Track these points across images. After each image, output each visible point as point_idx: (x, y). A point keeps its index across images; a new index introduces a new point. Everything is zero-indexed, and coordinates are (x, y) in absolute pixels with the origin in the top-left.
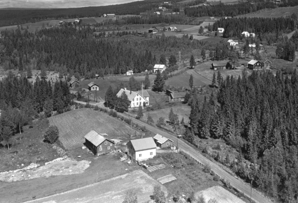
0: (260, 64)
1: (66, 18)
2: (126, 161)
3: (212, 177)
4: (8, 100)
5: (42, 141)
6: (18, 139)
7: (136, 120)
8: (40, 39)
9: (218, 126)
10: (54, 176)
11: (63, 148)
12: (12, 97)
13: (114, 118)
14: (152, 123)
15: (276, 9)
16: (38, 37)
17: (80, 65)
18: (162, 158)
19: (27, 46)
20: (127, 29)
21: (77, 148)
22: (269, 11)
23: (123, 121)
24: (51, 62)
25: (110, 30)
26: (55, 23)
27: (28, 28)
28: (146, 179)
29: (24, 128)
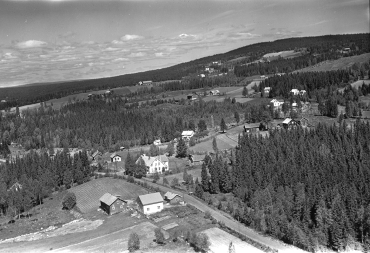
0: (295, 123)
1: (96, 90)
2: (136, 216)
3: (211, 222)
4: (29, 175)
5: (61, 209)
6: (39, 209)
7: (153, 183)
8: (65, 115)
9: (226, 180)
10: (70, 234)
11: (79, 212)
12: (33, 172)
13: (132, 184)
14: (167, 185)
15: (339, 60)
16: (62, 113)
17: (104, 138)
18: (169, 211)
19: (50, 124)
20: (163, 96)
21: (93, 211)
22: (330, 64)
23: (140, 185)
24: (74, 137)
25: (144, 99)
26: (83, 97)
27: (52, 105)
28: (151, 228)
29: (44, 200)
